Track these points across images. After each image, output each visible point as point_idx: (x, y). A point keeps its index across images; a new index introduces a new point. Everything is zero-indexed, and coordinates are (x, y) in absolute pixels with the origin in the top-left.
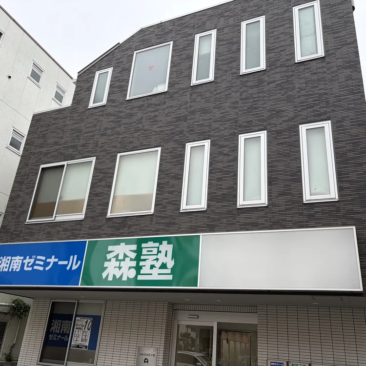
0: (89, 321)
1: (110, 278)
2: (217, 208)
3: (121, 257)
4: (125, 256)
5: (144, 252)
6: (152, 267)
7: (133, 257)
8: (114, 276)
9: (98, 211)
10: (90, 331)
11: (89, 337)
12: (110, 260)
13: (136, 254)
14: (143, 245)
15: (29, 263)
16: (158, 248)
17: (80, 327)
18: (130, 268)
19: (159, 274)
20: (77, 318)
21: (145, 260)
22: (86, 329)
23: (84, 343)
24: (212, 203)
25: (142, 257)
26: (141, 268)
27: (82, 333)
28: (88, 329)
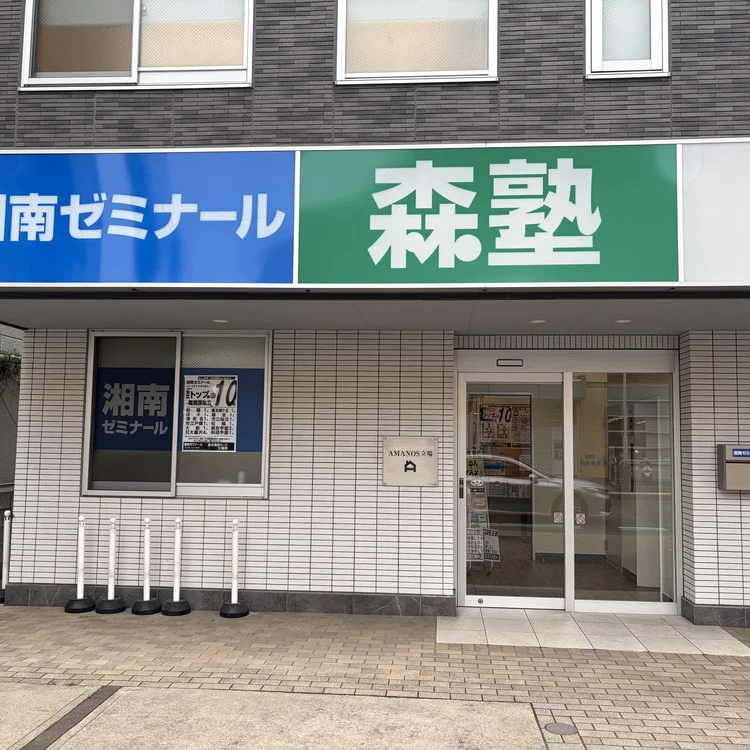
0: (228, 383)
1: (398, 262)
2: (701, 72)
3: (424, 201)
4: (438, 200)
5: (500, 187)
6: (532, 230)
7: (467, 205)
8: (410, 256)
9: (303, 63)
10: (235, 408)
11: (235, 422)
12: (387, 211)
13: (473, 194)
14: (495, 169)
15: (83, 216)
16: (545, 177)
17: (201, 398)
18: (459, 233)
19: (555, 250)
20: (187, 378)
21: (505, 211)
22: (223, 403)
23: (220, 436)
24: (686, 57)
25: (495, 204)
26: (496, 232)
27: (210, 414)
28: (229, 404)
